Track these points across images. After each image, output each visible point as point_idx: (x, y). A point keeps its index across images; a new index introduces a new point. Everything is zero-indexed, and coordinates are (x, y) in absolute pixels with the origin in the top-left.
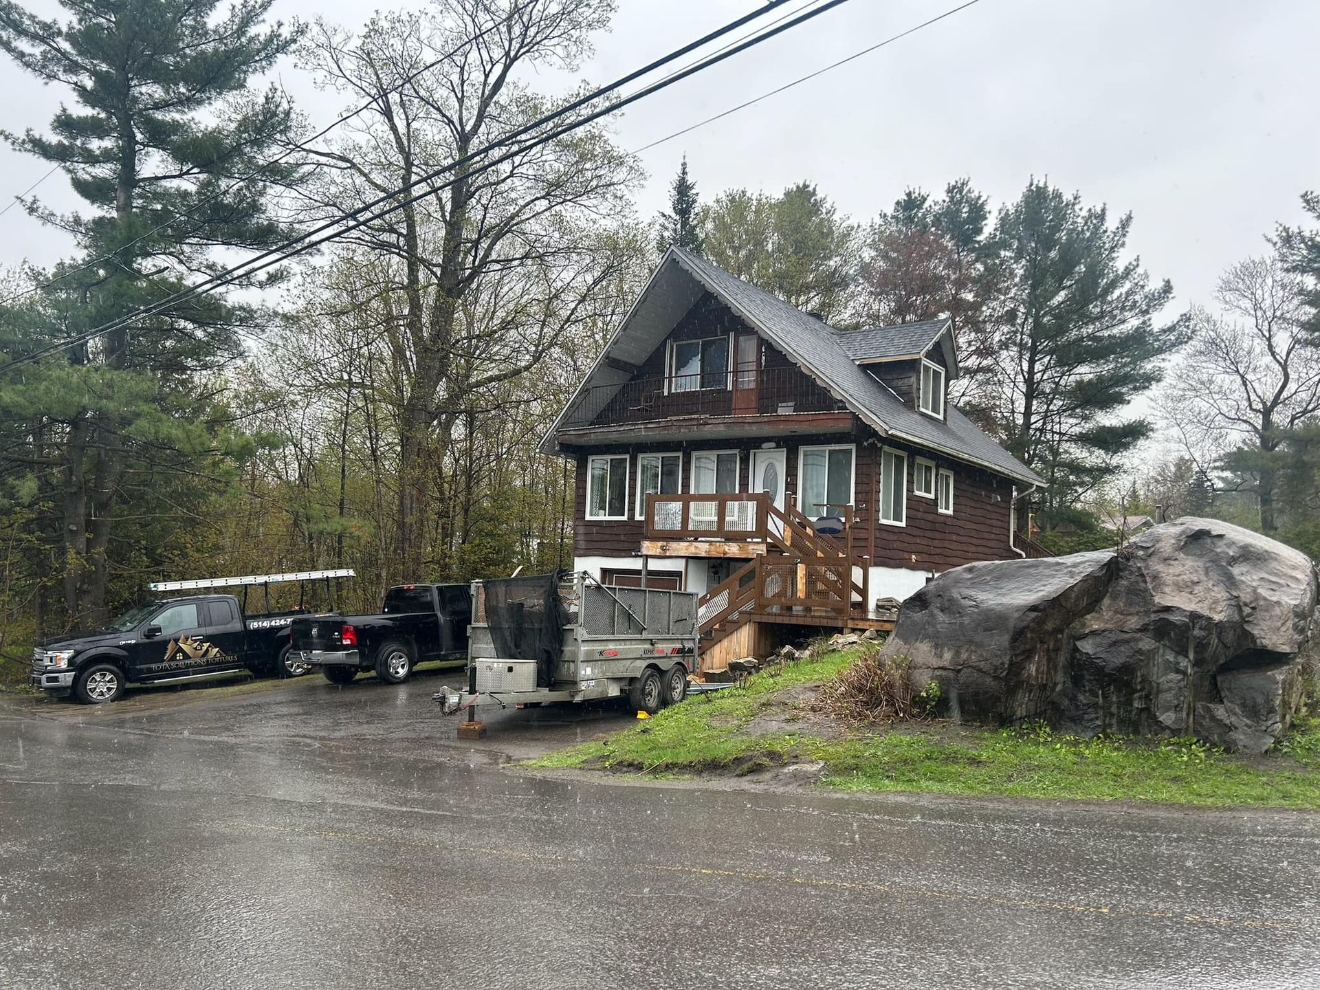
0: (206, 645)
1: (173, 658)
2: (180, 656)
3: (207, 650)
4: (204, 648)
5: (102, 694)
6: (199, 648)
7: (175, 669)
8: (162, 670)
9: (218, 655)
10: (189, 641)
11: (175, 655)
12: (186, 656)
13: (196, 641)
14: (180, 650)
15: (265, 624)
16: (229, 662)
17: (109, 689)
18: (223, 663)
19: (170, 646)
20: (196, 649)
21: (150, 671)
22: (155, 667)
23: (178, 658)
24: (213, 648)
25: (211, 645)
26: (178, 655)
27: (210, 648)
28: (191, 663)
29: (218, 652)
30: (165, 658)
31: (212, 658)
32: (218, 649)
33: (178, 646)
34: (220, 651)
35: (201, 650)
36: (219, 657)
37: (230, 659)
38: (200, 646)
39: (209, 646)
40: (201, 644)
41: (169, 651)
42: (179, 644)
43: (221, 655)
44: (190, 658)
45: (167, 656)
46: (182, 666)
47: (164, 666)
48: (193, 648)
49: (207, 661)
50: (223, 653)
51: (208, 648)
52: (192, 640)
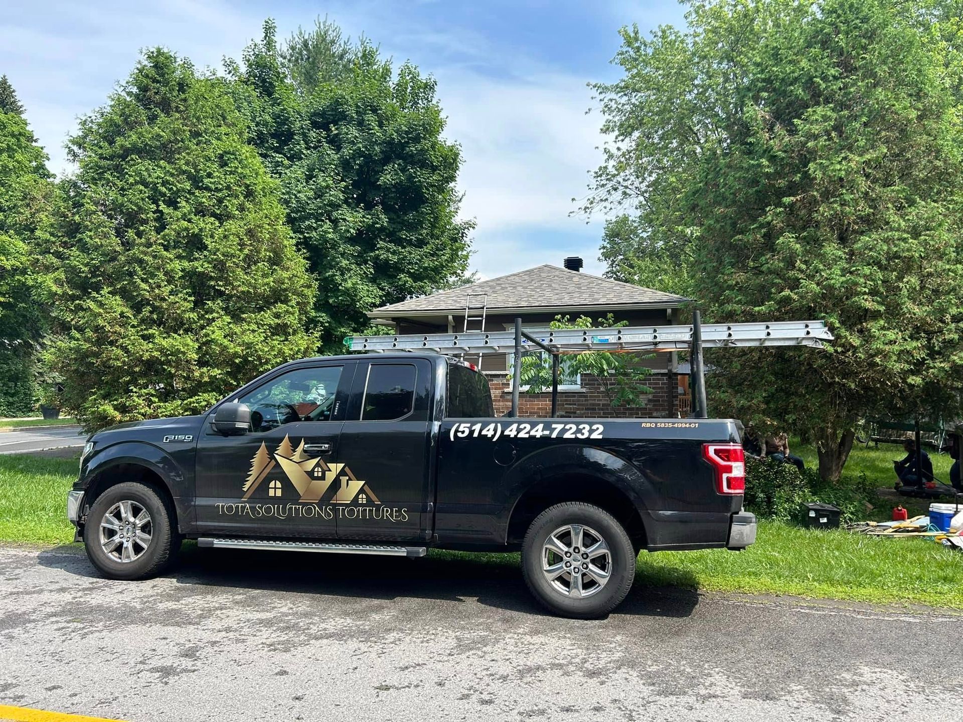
0: (335, 468)
1: (261, 491)
2: (275, 489)
3: (336, 484)
4: (331, 476)
6: (318, 473)
7: (263, 519)
8: (236, 517)
9: (362, 499)
10: (299, 454)
11: (263, 486)
12: (290, 492)
13: (311, 455)
14: (277, 473)
15: (488, 432)
18: (371, 522)
19: (258, 460)
20: (310, 474)
22: (223, 507)
23: (271, 493)
24: (350, 479)
25: (347, 469)
26: (272, 484)
27: (344, 479)
28: (297, 510)
29: (362, 491)
30: (245, 489)
31: (347, 505)
32: (362, 483)
33: (273, 463)
34: (366, 488)
35: (323, 478)
36: (362, 505)
37: (391, 515)
38: (320, 470)
39: (342, 473)
40: (322, 462)
41: (254, 472)
42: (275, 455)
43: (369, 500)
44: (298, 496)
45: (248, 484)
46: (279, 514)
47: (241, 506)
48: (306, 472)
49: (335, 511)
50: (373, 497)
51: (338, 476)
52: (306, 451)
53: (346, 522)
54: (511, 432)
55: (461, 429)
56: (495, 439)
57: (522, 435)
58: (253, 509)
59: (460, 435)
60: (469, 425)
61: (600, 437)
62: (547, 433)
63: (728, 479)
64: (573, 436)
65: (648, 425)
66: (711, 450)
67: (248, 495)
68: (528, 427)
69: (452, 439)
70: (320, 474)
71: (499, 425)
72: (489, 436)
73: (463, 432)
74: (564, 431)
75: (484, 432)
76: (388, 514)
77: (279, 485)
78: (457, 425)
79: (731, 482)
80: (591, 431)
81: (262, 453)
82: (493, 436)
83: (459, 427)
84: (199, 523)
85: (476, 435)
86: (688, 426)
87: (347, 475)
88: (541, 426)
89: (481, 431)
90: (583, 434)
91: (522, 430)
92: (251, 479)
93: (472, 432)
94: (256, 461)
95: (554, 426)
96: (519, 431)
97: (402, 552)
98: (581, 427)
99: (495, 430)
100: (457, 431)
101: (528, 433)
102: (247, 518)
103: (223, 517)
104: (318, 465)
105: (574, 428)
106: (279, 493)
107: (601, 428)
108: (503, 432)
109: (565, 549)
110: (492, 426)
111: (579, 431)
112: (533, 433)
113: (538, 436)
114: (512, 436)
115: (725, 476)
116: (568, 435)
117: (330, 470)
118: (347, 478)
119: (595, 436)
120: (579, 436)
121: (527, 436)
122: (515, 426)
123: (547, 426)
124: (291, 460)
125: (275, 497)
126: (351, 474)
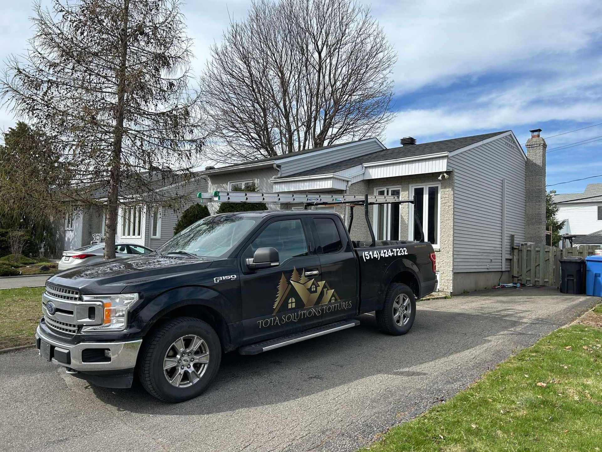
0: (322, 283)
1: (284, 306)
2: (292, 304)
3: (322, 293)
4: (319, 289)
5: (186, 376)
6: (313, 289)
7: (287, 324)
8: (270, 328)
9: (333, 300)
10: (303, 278)
11: (285, 303)
12: (300, 304)
14: (293, 293)
16: (343, 311)
17: (197, 366)
18: (338, 312)
19: (282, 286)
20: (310, 290)
21: (256, 329)
22: (262, 322)
23: (290, 307)
24: (328, 290)
25: (326, 284)
26: (290, 301)
27: (325, 290)
28: (304, 314)
29: (333, 295)
30: (274, 307)
31: (327, 305)
32: (333, 291)
33: (290, 286)
34: (335, 294)
35: (316, 291)
36: (333, 303)
37: (345, 306)
38: (314, 287)
39: (325, 287)
40: (315, 282)
41: (280, 294)
42: (291, 281)
43: (336, 300)
44: (304, 305)
45: (276, 303)
46: (295, 319)
47: (273, 319)
48: (307, 289)
49: (322, 310)
50: (337, 297)
51: (323, 289)
52: (306, 276)
53: (327, 315)
56: (379, 259)
57: (386, 256)
58: (280, 320)
61: (407, 254)
62: (393, 253)
64: (400, 254)
66: (431, 255)
67: (276, 311)
68: (387, 251)
69: (365, 261)
71: (378, 252)
72: (377, 257)
73: (367, 256)
74: (397, 252)
77: (294, 300)
78: (364, 253)
80: (404, 251)
81: (283, 279)
84: (245, 339)
85: (372, 258)
88: (390, 251)
89: (374, 255)
92: (278, 299)
93: (370, 256)
94: (280, 287)
95: (393, 250)
96: (384, 253)
97: (352, 324)
98: (401, 250)
99: (377, 254)
100: (365, 256)
101: (387, 254)
102: (276, 327)
103: (263, 330)
104: (313, 284)
105: (399, 250)
106: (294, 305)
107: (406, 249)
108: (380, 254)
110: (376, 252)
111: (401, 252)
112: (389, 254)
113: (391, 256)
114: (383, 257)
115: (434, 265)
117: (319, 286)
121: (388, 256)
122: (382, 252)
123: (392, 251)
124: (299, 283)
125: (292, 309)
126: (328, 287)
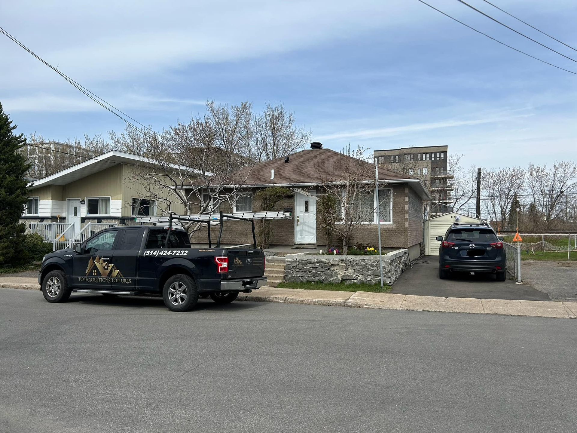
0: (111, 265)
1: (91, 273)
2: (95, 273)
3: (111, 271)
4: (110, 268)
7: (92, 283)
8: (84, 282)
10: (101, 261)
11: (92, 271)
12: (99, 274)
13: (105, 261)
14: (95, 267)
16: (125, 284)
18: (121, 284)
20: (104, 267)
21: (78, 281)
23: (94, 274)
24: (115, 269)
25: (114, 266)
26: (94, 271)
27: (113, 269)
28: (100, 280)
29: (118, 273)
30: (86, 273)
31: (114, 278)
32: (119, 270)
33: (94, 264)
34: (120, 272)
35: (107, 269)
36: (119, 278)
37: (126, 281)
39: (113, 267)
41: (89, 267)
42: (95, 262)
43: (120, 276)
44: (101, 275)
45: (87, 271)
46: (95, 281)
47: (85, 278)
48: (103, 267)
49: (111, 280)
50: (122, 275)
51: (112, 268)
52: (103, 260)
53: (114, 284)
54: (161, 254)
55: (147, 253)
56: (156, 256)
57: (164, 254)
58: (88, 279)
59: (146, 255)
60: (150, 251)
61: (186, 255)
62: (171, 253)
63: (220, 268)
64: (178, 255)
65: (201, 251)
66: (217, 258)
67: (87, 274)
68: (166, 251)
69: (144, 256)
70: (107, 268)
71: (158, 251)
72: (155, 255)
73: (147, 254)
74: (176, 253)
75: (153, 254)
76: (125, 280)
77: (96, 271)
78: (146, 251)
79: (222, 269)
80: (184, 253)
81: (91, 260)
82: (156, 255)
83: (147, 252)
84: (74, 284)
85: (151, 255)
86: (212, 251)
87: (114, 268)
88: (170, 251)
89: (152, 253)
90: (181, 254)
91: (165, 253)
92: (88, 269)
93: (150, 253)
94: (89, 263)
95: (174, 251)
96: (164, 253)
97: (129, 293)
98: (181, 252)
99: (157, 253)
100: (146, 253)
101: (166, 254)
102: (87, 282)
103: (81, 282)
104: (106, 265)
105: (179, 251)
106: (96, 274)
107: (187, 251)
108: (159, 253)
109: (174, 291)
110: (156, 251)
113: (168, 255)
114: (161, 255)
115: (220, 267)
116: (177, 254)
117: (109, 266)
118: (114, 269)
119: (185, 254)
120: (180, 255)
121: (165, 255)
122: (163, 252)
124: (99, 263)
125: (95, 275)
126: (115, 267)
